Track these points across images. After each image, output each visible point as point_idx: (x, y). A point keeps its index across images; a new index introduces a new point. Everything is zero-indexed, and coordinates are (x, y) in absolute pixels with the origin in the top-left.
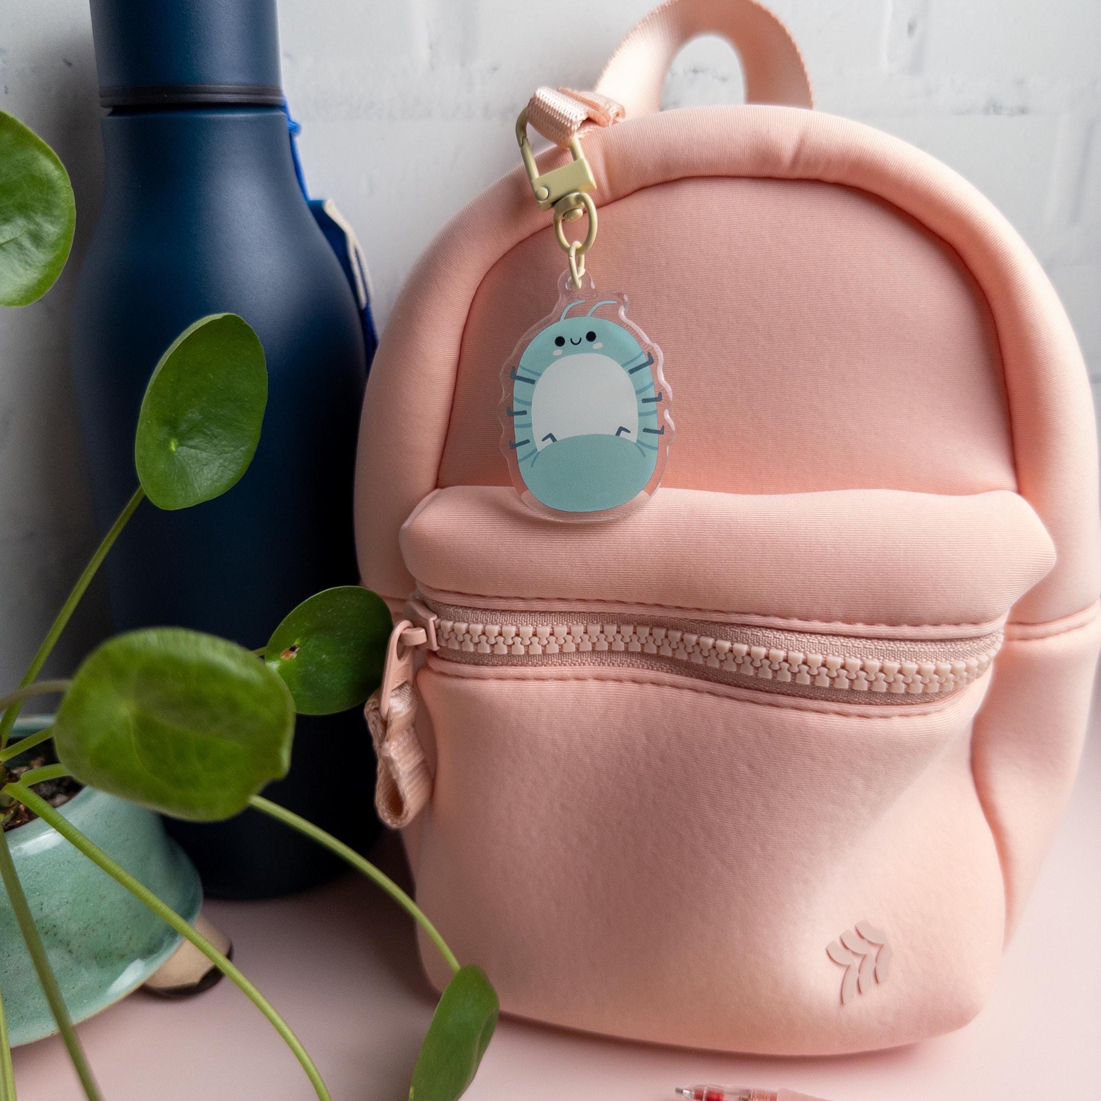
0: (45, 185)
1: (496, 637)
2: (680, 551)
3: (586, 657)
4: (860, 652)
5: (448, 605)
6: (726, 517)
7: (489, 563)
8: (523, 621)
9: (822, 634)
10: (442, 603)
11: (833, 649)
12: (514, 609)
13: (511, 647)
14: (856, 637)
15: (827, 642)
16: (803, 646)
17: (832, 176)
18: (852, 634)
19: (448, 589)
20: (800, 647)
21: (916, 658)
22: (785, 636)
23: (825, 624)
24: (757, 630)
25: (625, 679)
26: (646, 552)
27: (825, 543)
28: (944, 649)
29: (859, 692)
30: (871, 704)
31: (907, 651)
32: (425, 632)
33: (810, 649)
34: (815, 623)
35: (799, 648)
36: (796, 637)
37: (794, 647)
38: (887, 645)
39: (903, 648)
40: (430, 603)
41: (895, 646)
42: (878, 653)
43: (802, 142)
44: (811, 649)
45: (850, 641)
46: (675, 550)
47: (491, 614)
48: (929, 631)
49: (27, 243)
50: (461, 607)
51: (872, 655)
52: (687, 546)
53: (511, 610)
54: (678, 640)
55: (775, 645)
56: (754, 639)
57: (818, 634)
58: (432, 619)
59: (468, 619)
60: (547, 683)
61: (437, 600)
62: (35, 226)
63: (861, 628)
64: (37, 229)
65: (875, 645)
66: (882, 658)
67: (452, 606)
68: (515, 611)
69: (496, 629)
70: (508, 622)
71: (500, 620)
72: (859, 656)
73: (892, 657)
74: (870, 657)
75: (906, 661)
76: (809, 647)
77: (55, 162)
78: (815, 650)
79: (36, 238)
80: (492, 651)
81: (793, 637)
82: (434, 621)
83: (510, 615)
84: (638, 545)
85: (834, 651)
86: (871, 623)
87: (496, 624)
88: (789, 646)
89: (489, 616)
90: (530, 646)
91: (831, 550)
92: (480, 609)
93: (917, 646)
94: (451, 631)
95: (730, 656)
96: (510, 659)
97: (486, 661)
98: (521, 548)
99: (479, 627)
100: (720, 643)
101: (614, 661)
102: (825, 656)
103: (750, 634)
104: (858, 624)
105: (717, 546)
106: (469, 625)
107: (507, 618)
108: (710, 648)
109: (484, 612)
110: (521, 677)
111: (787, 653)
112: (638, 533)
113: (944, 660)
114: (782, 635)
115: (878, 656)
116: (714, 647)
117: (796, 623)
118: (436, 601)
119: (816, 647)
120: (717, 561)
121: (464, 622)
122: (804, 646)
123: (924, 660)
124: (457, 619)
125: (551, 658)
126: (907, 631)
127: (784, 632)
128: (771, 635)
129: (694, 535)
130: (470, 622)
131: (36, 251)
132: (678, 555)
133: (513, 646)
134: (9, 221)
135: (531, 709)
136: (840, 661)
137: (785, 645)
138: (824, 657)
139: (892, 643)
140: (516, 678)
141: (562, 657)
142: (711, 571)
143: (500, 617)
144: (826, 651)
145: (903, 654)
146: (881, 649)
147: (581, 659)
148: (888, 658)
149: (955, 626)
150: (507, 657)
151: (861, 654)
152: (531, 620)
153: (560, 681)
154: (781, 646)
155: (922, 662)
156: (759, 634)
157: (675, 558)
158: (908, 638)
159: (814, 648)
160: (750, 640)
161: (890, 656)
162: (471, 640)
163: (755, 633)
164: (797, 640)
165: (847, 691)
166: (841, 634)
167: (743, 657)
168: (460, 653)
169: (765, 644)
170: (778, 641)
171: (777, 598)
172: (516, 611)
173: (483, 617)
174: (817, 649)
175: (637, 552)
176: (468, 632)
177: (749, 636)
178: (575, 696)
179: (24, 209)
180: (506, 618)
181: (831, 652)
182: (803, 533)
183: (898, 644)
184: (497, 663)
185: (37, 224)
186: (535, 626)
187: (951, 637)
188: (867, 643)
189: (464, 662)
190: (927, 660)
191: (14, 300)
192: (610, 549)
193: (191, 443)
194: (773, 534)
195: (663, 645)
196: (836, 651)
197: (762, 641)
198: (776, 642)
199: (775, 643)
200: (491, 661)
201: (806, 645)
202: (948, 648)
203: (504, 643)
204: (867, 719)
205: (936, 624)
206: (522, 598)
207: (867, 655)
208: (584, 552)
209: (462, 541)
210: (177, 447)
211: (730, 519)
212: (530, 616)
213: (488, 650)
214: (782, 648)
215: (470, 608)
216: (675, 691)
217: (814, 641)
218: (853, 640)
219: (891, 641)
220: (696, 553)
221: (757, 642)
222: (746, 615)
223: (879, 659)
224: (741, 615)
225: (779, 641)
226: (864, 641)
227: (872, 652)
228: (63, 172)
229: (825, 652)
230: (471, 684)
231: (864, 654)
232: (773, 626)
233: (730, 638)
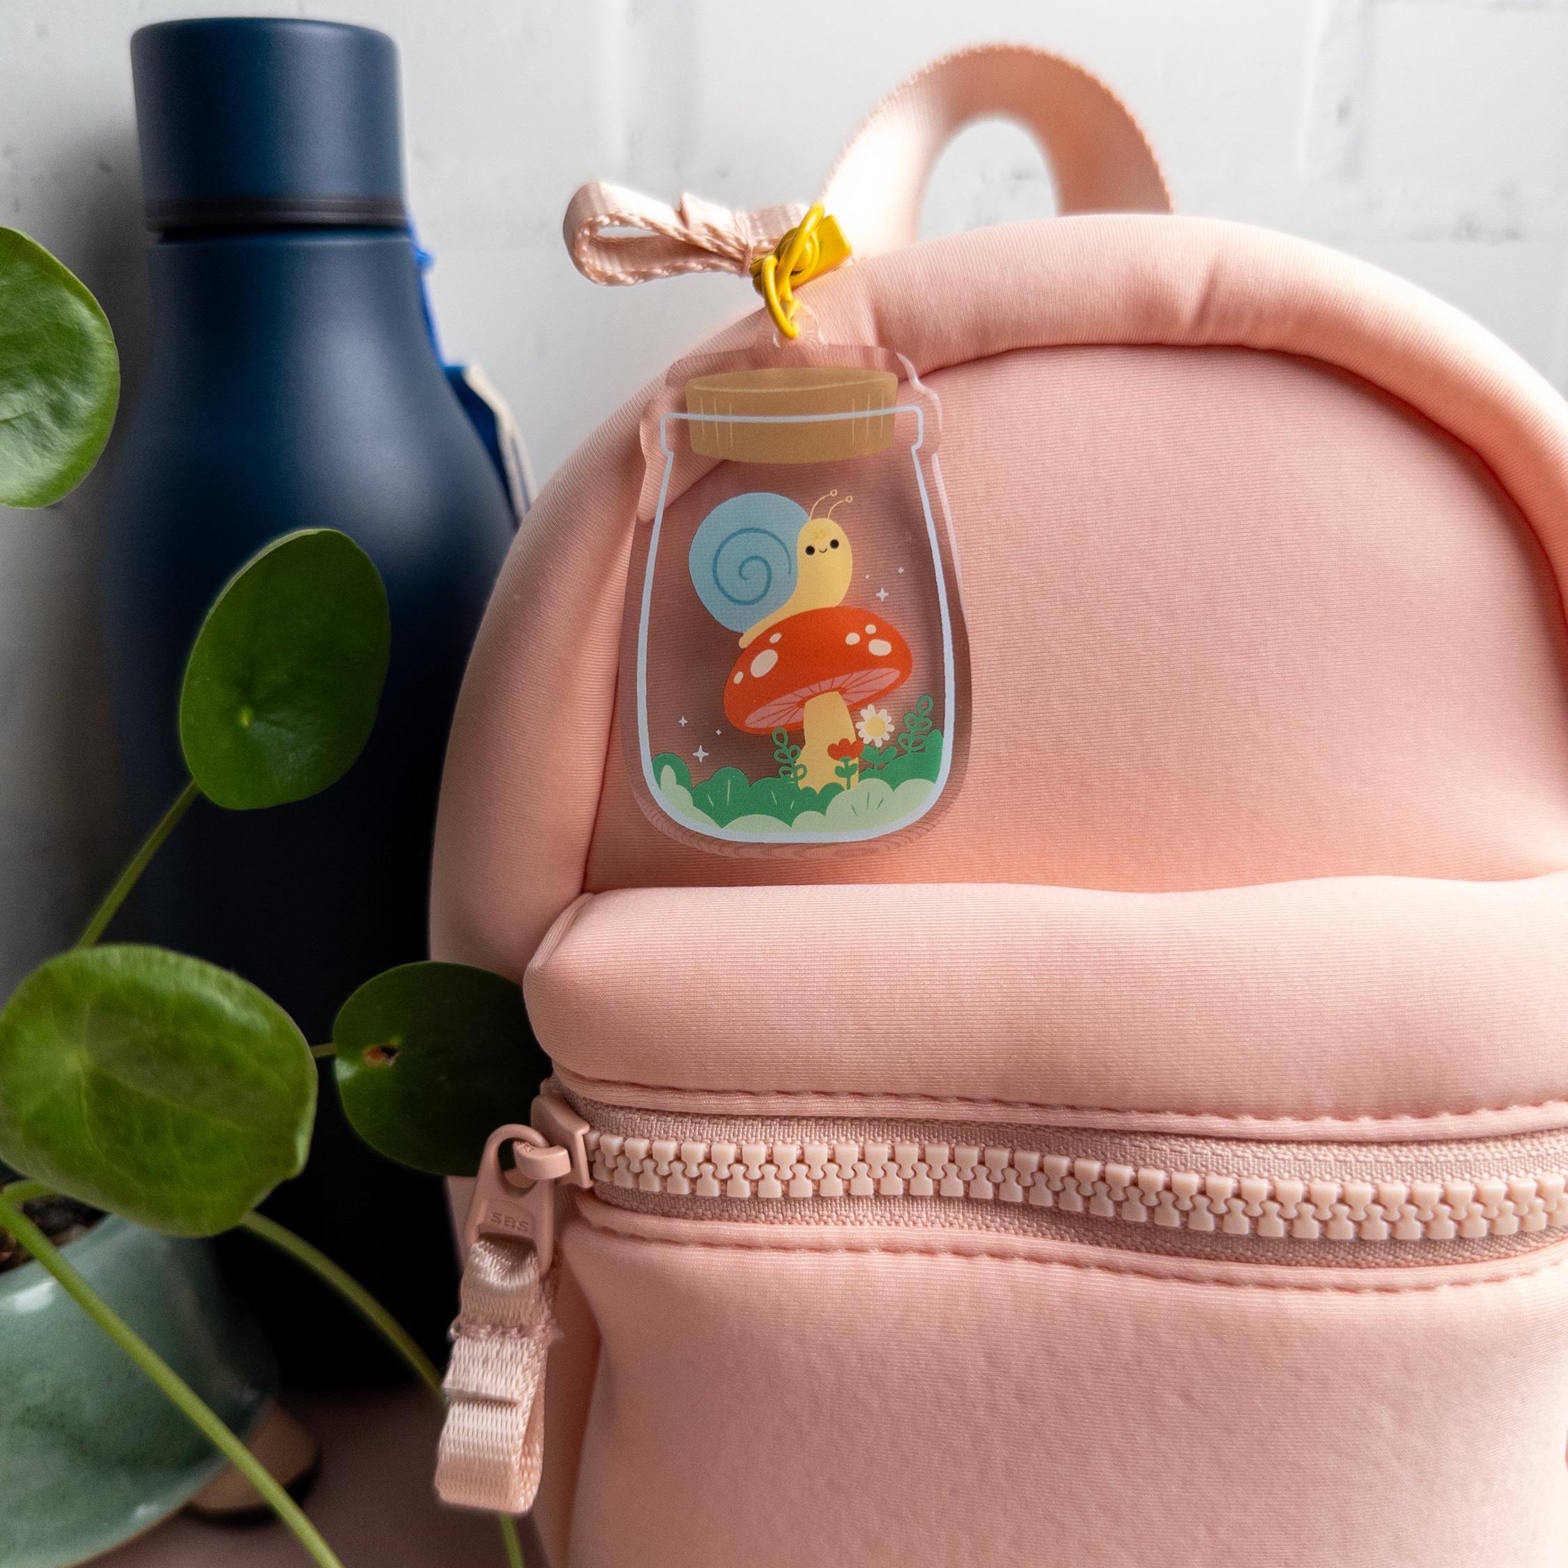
0: (77, 339)
1: (699, 1164)
2: (1034, 999)
3: (863, 1210)
4: (1369, 1171)
5: (615, 1107)
6: (1112, 935)
7: (690, 1030)
8: (750, 1136)
9: (1299, 1143)
10: (602, 1103)
11: (1320, 1168)
12: (735, 1112)
13: (726, 1184)
14: (1360, 1143)
15: (1310, 1157)
16: (1267, 1167)
17: (1267, 337)
18: (1353, 1139)
19: (613, 1079)
20: (1261, 1169)
21: (1470, 1173)
22: (1232, 1150)
23: (1302, 1123)
24: (1179, 1143)
25: (940, 1249)
26: (972, 1004)
27: (1291, 975)
28: (1519, 1152)
29: (1373, 1243)
30: (1398, 1265)
31: (1453, 1161)
32: (567, 1155)
33: (1280, 1172)
34: (1284, 1122)
35: (1259, 1171)
36: (1252, 1151)
37: (1251, 1169)
38: (1417, 1153)
39: (1446, 1156)
40: (581, 1104)
41: (1431, 1155)
42: (1402, 1170)
43: (1212, 284)
44: (1282, 1171)
45: (1350, 1151)
46: (1024, 999)
47: (692, 1122)
48: (1487, 1120)
49: (46, 419)
50: (639, 1110)
51: (1391, 1175)
52: (1046, 990)
53: (728, 1115)
54: (1035, 1169)
55: (1215, 1169)
56: (1176, 1160)
57: (1292, 1142)
58: (581, 1131)
59: (651, 1132)
60: (792, 1257)
61: (593, 1098)
62: (60, 397)
63: (1367, 1126)
64: (63, 399)
65: (1395, 1156)
66: (1409, 1178)
67: (622, 1108)
68: (735, 1117)
69: (701, 1149)
70: (722, 1137)
71: (707, 1133)
72: (1368, 1178)
73: (1428, 1174)
74: (1388, 1178)
75: (1452, 1182)
76: (1277, 1168)
77: (92, 308)
78: (1290, 1172)
79: (61, 413)
80: (693, 1192)
81: (1248, 1151)
82: (584, 1136)
83: (727, 1124)
84: (957, 991)
85: (1323, 1172)
86: (1386, 1116)
87: (701, 1141)
88: (1241, 1168)
89: (688, 1126)
90: (760, 1183)
91: (1303, 986)
92: (672, 1113)
93: (1471, 1151)
94: (619, 1155)
95: (1134, 1192)
96: (725, 1206)
97: (683, 1210)
98: (749, 1002)
99: (671, 1147)
100: (1113, 1168)
101: (915, 1218)
102: (1307, 1182)
103: (1168, 1150)
104: (1362, 1119)
105: (1099, 989)
106: (652, 1142)
107: (721, 1130)
108: (1095, 1180)
109: (680, 1119)
110: (746, 1243)
111: (1239, 1182)
112: (957, 969)
113: (1522, 1173)
114: (1227, 1149)
115: (1402, 1175)
116: (1103, 1178)
117: (1251, 1125)
118: (591, 1101)
119: (1290, 1167)
120: (1101, 1016)
121: (643, 1137)
122: (1269, 1166)
123: (1486, 1175)
124: (631, 1133)
125: (800, 1208)
126: (1449, 1123)
127: (1230, 1143)
128: (1207, 1151)
129: (1056, 970)
130: (653, 1138)
131: (59, 431)
132: (1030, 1008)
133: (729, 1182)
134: (24, 388)
135: (765, 1304)
136: (1334, 1189)
137: (1233, 1167)
138: (1305, 1185)
139: (1425, 1149)
140: (737, 1245)
141: (821, 1208)
142: (1091, 1034)
143: (708, 1129)
144: (1310, 1173)
145: (1447, 1168)
146: (1407, 1163)
147: (855, 1214)
148: (1420, 1176)
149: (1535, 1108)
150: (720, 1202)
151: (1371, 1175)
152: (764, 1133)
153: (817, 1254)
154: (1227, 1168)
155: (1481, 1178)
156: (1184, 1150)
157: (1025, 1012)
158: (1454, 1137)
159: (1287, 1168)
160: (1168, 1162)
161: (1424, 1174)
162: (655, 1171)
163: (1178, 1148)
164: (1255, 1156)
165: (1351, 1243)
166: (1333, 1138)
167: (1158, 1194)
168: (636, 1193)
169: (1197, 1167)
170: (1220, 1161)
171: (1213, 1080)
172: (738, 1116)
173: (677, 1128)
174: (1292, 1171)
175: (957, 1004)
176: (650, 1156)
177: (1166, 1154)
178: (846, 1281)
179: (44, 372)
180: (719, 1129)
181: (1318, 1175)
182: (1251, 959)
183: (1435, 1149)
184: (703, 1214)
185: (63, 394)
186: (771, 1145)
187: (1529, 1127)
188: (1380, 1154)
189: (645, 1210)
190: (1491, 1175)
191: (23, 499)
192: (907, 1000)
193: (273, 717)
194: (1198, 962)
195: (1004, 1181)
196: (1327, 1173)
197: (1191, 1163)
198: (1218, 1163)
199: (1215, 1164)
200: (692, 1209)
201: (1272, 1165)
202: (1528, 1151)
203: (714, 1176)
204: (1392, 1294)
205: (1500, 1107)
206: (751, 1093)
207: (1383, 1175)
208: (862, 1005)
209: (642, 992)
210: (252, 721)
211: (1119, 940)
212: (762, 1125)
213: (685, 1189)
214: (1228, 1172)
215: (654, 1111)
216: (1035, 1268)
217: (1286, 1157)
218: (1354, 1150)
219: (1424, 1145)
220: (1061, 1003)
221: (1182, 1163)
222: (1158, 1115)
223: (1404, 1181)
224: (1149, 1114)
225: (1223, 1159)
226: (1375, 1150)
227: (1392, 1170)
228: (104, 322)
229: (1307, 1176)
230: (657, 1253)
231: (1377, 1173)
232: (1210, 1133)
233: (1133, 1159)
